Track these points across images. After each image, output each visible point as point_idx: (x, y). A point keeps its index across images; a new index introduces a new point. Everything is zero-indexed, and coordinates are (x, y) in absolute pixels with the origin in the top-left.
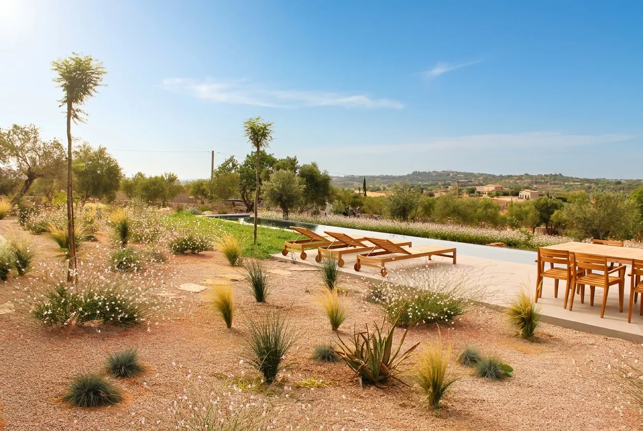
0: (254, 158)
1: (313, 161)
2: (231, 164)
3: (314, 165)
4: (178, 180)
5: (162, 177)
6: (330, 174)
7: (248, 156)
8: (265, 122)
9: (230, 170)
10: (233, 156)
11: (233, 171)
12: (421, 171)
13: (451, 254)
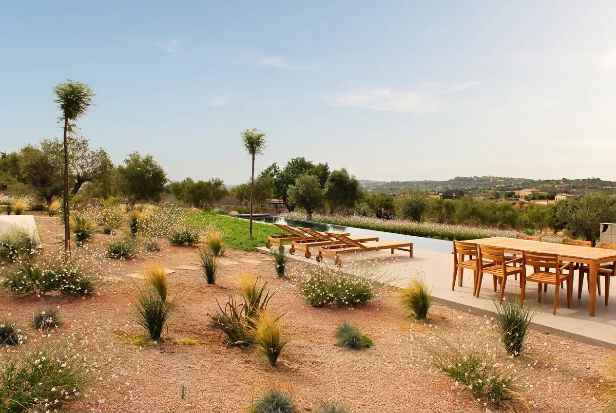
0: (294, 165)
1: (343, 167)
2: (273, 171)
3: (344, 171)
4: (223, 185)
5: (210, 181)
6: (357, 179)
7: (289, 163)
8: (260, 133)
9: (272, 175)
10: (276, 163)
11: (275, 177)
12: (463, 176)
13: (408, 248)
